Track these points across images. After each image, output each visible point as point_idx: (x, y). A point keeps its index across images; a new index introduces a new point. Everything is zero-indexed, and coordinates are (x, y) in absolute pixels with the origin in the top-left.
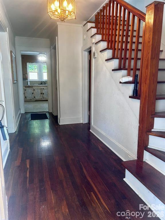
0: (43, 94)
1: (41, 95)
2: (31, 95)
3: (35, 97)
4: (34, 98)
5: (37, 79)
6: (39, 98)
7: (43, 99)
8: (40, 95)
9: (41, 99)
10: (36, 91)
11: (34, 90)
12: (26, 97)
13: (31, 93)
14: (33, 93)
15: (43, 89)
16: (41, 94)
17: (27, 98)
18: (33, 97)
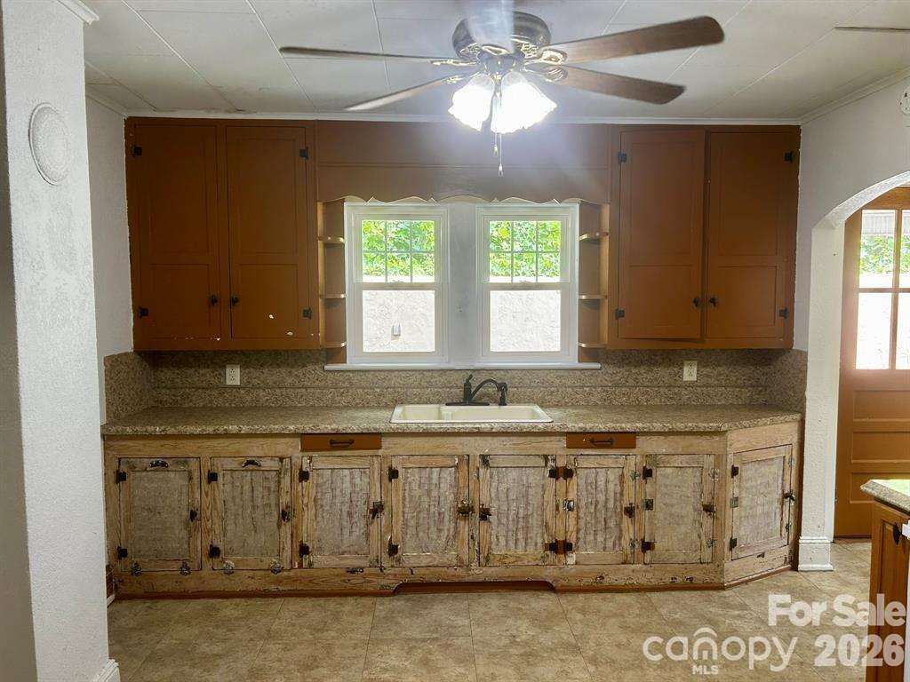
0: (485, 515)
1: (464, 528)
2: (358, 531)
3: (393, 550)
4: (387, 562)
5: (430, 347)
6: (438, 560)
7: (478, 573)
8: (448, 526)
9: (460, 574)
10: (412, 478)
11: (393, 474)
12: (304, 550)
13: (362, 509)
14: (377, 510)
15: (485, 460)
16: (464, 512)
17: (319, 559)
18: (377, 548)
